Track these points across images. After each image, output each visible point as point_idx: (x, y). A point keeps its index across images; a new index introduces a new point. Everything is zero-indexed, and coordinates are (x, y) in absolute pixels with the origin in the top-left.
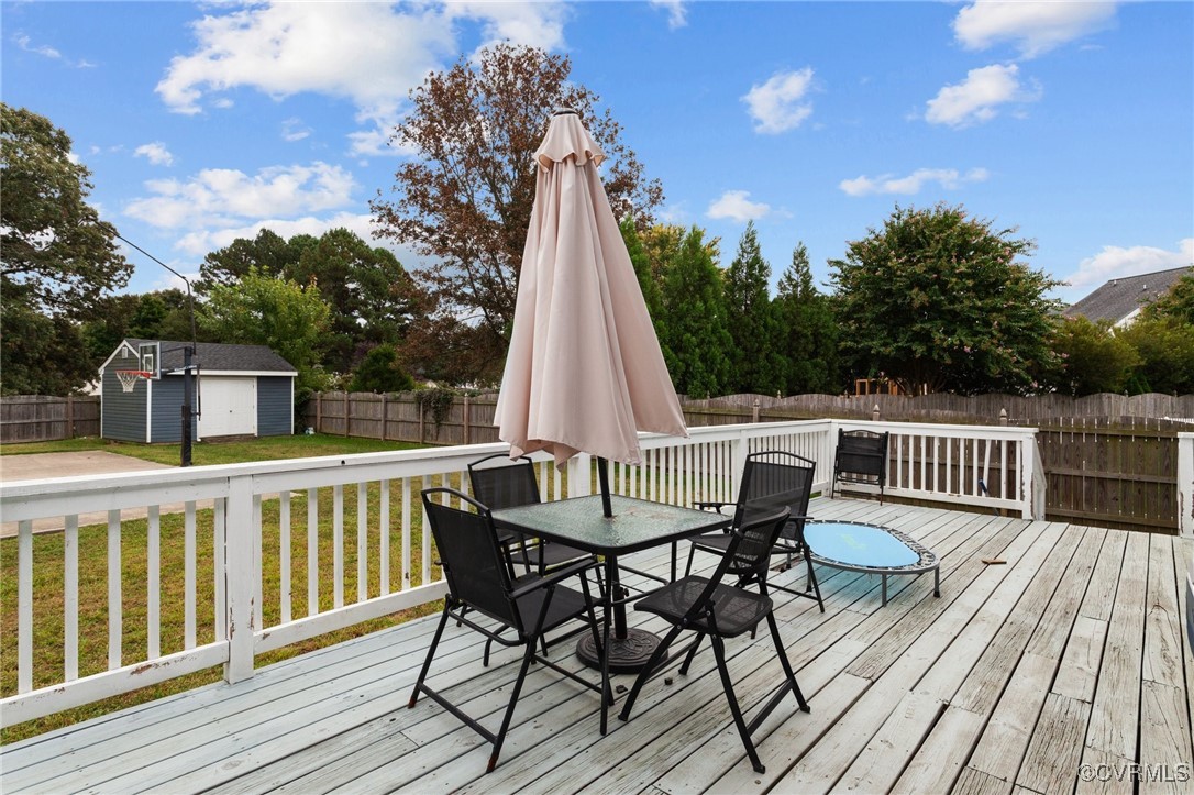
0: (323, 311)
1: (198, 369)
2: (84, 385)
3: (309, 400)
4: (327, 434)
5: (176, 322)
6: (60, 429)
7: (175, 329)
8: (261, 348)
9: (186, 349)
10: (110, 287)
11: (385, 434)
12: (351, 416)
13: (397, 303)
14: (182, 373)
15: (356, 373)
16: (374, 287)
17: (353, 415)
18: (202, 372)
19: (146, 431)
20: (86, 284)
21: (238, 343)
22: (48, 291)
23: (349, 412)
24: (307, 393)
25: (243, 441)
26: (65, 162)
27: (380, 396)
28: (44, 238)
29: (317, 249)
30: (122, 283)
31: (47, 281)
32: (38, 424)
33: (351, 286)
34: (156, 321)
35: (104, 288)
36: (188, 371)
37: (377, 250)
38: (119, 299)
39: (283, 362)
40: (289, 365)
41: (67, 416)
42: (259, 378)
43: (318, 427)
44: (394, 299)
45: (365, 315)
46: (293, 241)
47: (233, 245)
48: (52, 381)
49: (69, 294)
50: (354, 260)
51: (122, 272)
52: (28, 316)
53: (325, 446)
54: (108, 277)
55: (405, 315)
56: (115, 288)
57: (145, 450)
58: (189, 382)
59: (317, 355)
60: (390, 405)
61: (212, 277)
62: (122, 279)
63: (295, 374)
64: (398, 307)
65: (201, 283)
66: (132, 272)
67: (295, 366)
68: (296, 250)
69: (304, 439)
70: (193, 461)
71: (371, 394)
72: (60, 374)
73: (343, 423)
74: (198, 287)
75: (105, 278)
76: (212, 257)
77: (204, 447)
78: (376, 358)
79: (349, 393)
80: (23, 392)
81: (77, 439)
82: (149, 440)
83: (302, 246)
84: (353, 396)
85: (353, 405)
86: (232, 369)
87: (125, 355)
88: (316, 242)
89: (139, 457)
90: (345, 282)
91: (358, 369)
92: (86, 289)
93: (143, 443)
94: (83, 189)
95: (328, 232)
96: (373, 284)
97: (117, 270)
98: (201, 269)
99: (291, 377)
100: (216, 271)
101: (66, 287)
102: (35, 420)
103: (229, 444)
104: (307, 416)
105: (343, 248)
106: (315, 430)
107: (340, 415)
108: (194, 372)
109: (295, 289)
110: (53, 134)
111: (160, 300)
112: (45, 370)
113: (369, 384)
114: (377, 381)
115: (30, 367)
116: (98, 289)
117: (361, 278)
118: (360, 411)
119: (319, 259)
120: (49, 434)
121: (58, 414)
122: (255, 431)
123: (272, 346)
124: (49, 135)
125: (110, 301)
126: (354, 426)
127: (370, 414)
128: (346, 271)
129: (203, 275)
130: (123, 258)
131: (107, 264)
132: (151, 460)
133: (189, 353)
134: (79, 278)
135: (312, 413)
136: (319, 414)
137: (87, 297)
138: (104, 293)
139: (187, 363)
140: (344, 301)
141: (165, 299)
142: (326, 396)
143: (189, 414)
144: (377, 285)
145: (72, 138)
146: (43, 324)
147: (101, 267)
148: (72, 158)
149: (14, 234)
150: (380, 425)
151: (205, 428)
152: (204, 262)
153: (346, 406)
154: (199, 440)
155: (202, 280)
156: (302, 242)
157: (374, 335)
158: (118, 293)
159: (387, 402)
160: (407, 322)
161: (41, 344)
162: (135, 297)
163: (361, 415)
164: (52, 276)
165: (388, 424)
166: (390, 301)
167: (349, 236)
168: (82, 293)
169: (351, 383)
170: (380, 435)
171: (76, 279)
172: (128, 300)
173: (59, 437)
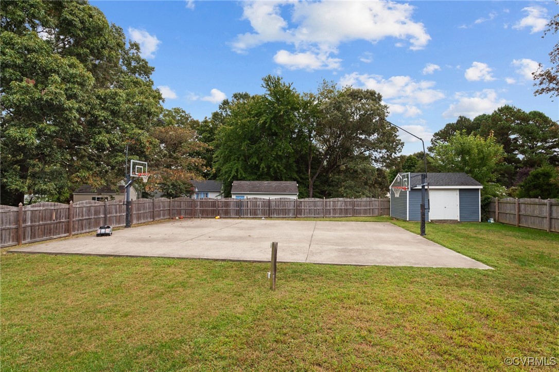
0: (498, 150)
1: (428, 185)
2: (387, 194)
3: (490, 202)
4: (503, 223)
5: (422, 166)
6: (376, 211)
7: (421, 169)
8: (461, 174)
9: (422, 175)
10: (395, 153)
11: (551, 227)
12: (521, 213)
13: (546, 143)
14: (421, 187)
15: (521, 186)
16: (529, 135)
17: (523, 212)
18: (430, 187)
19: (406, 215)
20: (388, 153)
21: (448, 172)
22: (375, 157)
23: (519, 211)
24: (489, 198)
25: (452, 224)
26: (380, 105)
27: (546, 201)
28: (375, 136)
29: (490, 120)
30: (400, 151)
31: (375, 153)
32: (370, 209)
33: (512, 137)
34: (414, 166)
35: (393, 154)
36: (423, 187)
37: (530, 113)
38: (399, 157)
39: (474, 181)
40: (478, 183)
41: (379, 206)
42: (460, 190)
43: (497, 219)
44: (544, 140)
45: (522, 152)
46: (476, 119)
47: (445, 127)
48: (376, 192)
49: (382, 157)
50: (514, 122)
51: (400, 146)
52: (369, 167)
53: (503, 232)
54: (395, 149)
55: (553, 149)
56: (397, 153)
57: (406, 224)
58: (424, 192)
59: (494, 177)
60: (554, 208)
61: (436, 144)
62: (400, 149)
63: (481, 187)
64: (547, 145)
65: (431, 147)
66: (403, 145)
67: (482, 183)
68: (478, 123)
69: (488, 225)
70: (426, 233)
71: (537, 200)
72: (380, 189)
73: (514, 217)
74: (430, 149)
75: (394, 150)
76: (436, 134)
77: (432, 225)
78: (536, 176)
79: (519, 198)
80: (367, 197)
81: (382, 216)
82: (408, 220)
83: (481, 121)
84: (522, 200)
85: (523, 206)
86: (445, 185)
87: (399, 180)
88: (489, 117)
89: (403, 227)
90: (508, 135)
91: (522, 184)
92: (387, 155)
93: (405, 221)
94: (386, 114)
95: (496, 110)
96: (528, 133)
97: (398, 145)
98: (432, 141)
99: (478, 189)
100: (438, 141)
101: (381, 155)
102: (368, 208)
103: (445, 224)
104: (489, 212)
105: (506, 116)
106: (495, 220)
107: (512, 212)
108: (426, 187)
109: (480, 140)
110: (376, 96)
111: (415, 157)
112: (375, 187)
113: (531, 193)
114: (538, 191)
115: (370, 187)
116: (391, 154)
117: (521, 131)
118: (527, 210)
119: (491, 125)
120: (373, 214)
121: (376, 206)
122: (458, 219)
123: (467, 172)
124: (375, 96)
125: (396, 158)
126: (523, 219)
127: (537, 213)
128: (509, 128)
129: (432, 144)
130: (400, 140)
131: (394, 144)
132: (408, 230)
133: (424, 177)
134: (386, 150)
135: (493, 210)
136: (497, 211)
137: (388, 158)
138: (393, 155)
139: (423, 183)
140: (509, 146)
141: (417, 157)
142: (501, 200)
143: (424, 208)
144: (532, 133)
145: (382, 95)
146: (373, 170)
147: (392, 145)
148: (382, 103)
149: (365, 137)
150: (546, 222)
151: (433, 215)
152: (432, 137)
153: (517, 207)
154: (430, 221)
155: (432, 146)
156: (482, 119)
157: (530, 163)
158: (398, 155)
159: (551, 205)
160: (555, 153)
161: (372, 178)
162: (405, 156)
163: (529, 213)
164: (377, 151)
165: (553, 220)
166: (541, 142)
167: (511, 108)
168: (386, 156)
169: (517, 192)
170: (546, 227)
171: (384, 151)
172: (402, 157)
173: (376, 215)
